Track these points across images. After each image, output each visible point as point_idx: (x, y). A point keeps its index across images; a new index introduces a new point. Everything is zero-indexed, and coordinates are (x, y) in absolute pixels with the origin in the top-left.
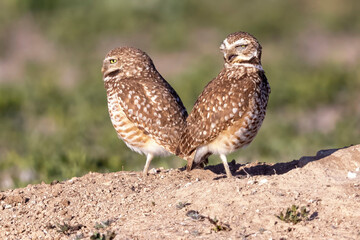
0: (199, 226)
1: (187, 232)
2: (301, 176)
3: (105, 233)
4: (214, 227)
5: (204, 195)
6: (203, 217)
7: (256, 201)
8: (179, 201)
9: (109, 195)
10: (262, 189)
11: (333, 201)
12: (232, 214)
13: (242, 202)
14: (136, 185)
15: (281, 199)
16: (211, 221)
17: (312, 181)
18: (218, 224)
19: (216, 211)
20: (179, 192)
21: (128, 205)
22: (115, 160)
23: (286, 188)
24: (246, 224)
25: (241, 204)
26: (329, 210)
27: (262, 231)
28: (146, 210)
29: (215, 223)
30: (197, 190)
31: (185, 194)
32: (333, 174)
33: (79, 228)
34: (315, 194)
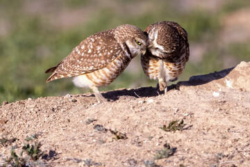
0: (104, 136)
1: (94, 141)
2: (178, 96)
3: (34, 144)
4: (115, 136)
5: (106, 113)
6: (106, 130)
7: (145, 116)
8: (88, 118)
9: (35, 115)
10: (149, 107)
11: (203, 114)
12: (127, 126)
13: (135, 117)
14: (55, 107)
15: (164, 114)
16: (112, 132)
17: (187, 100)
18: (118, 134)
19: (116, 125)
20: (87, 112)
21: (50, 122)
22: (38, 89)
23: (167, 105)
24: (138, 134)
25: (134, 118)
26: (200, 121)
27: (151, 138)
28: (64, 125)
29: (115, 134)
30: (101, 109)
31: (92, 112)
32: (202, 94)
33: (14, 140)
34: (189, 110)
